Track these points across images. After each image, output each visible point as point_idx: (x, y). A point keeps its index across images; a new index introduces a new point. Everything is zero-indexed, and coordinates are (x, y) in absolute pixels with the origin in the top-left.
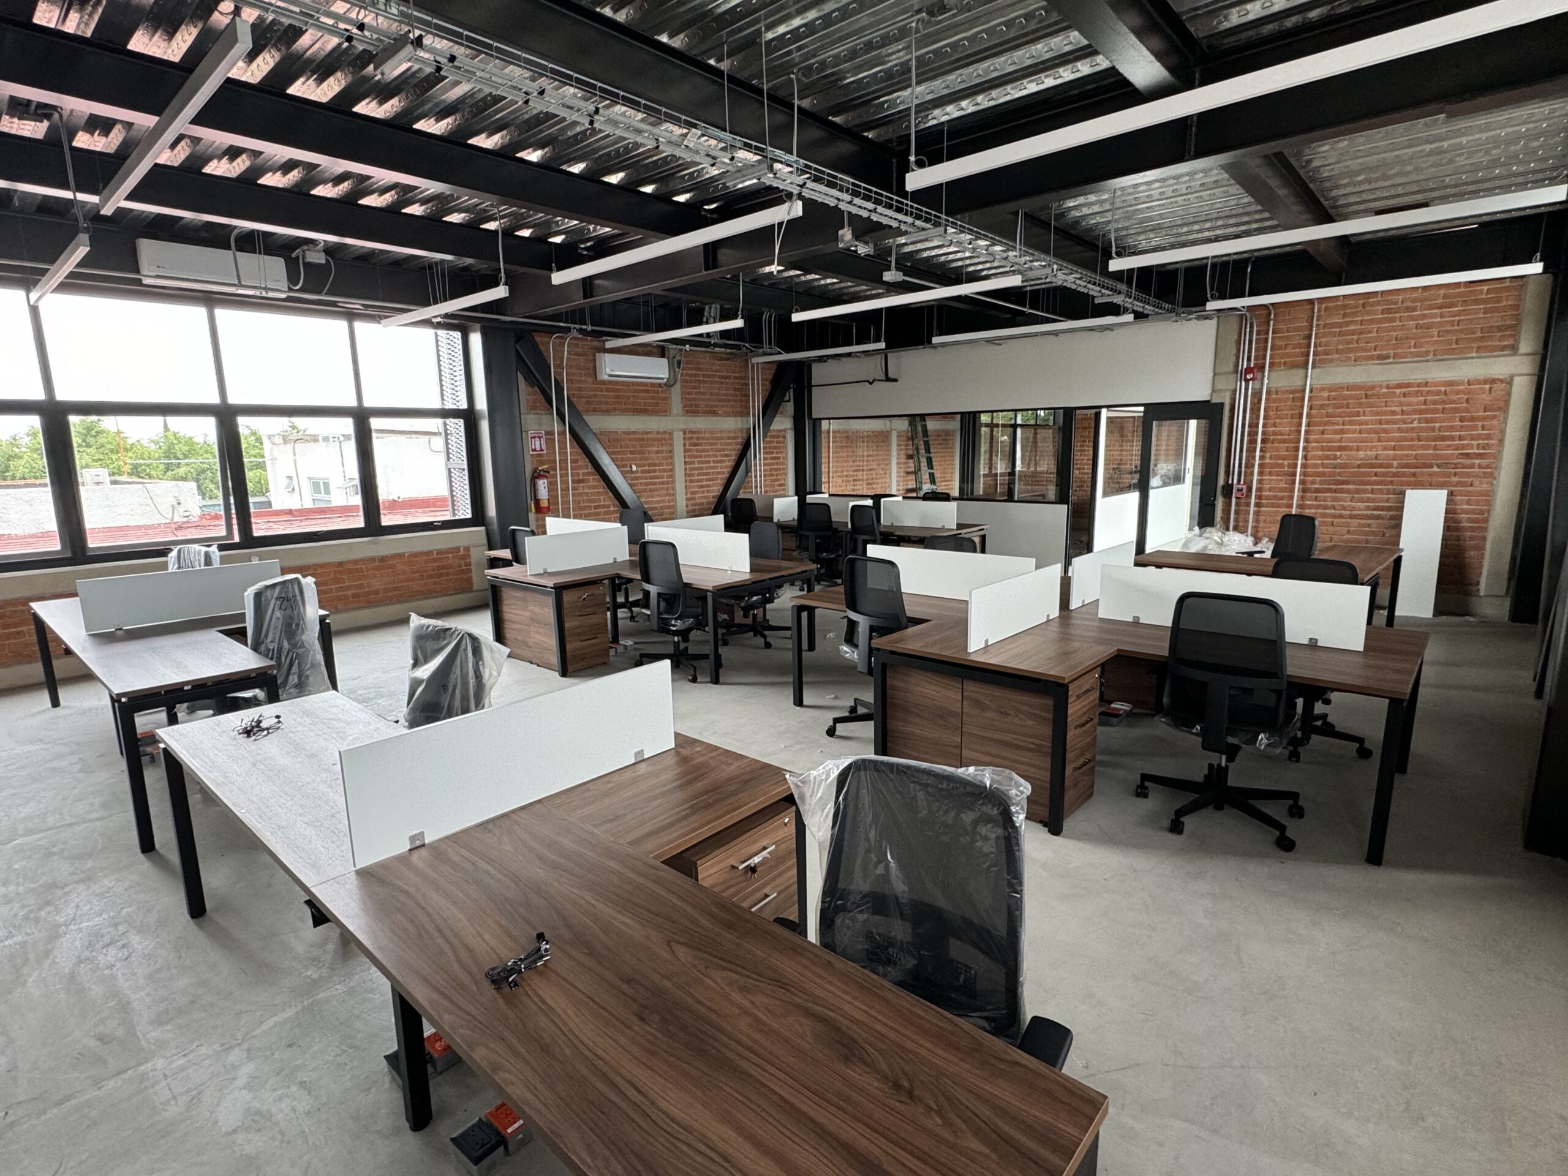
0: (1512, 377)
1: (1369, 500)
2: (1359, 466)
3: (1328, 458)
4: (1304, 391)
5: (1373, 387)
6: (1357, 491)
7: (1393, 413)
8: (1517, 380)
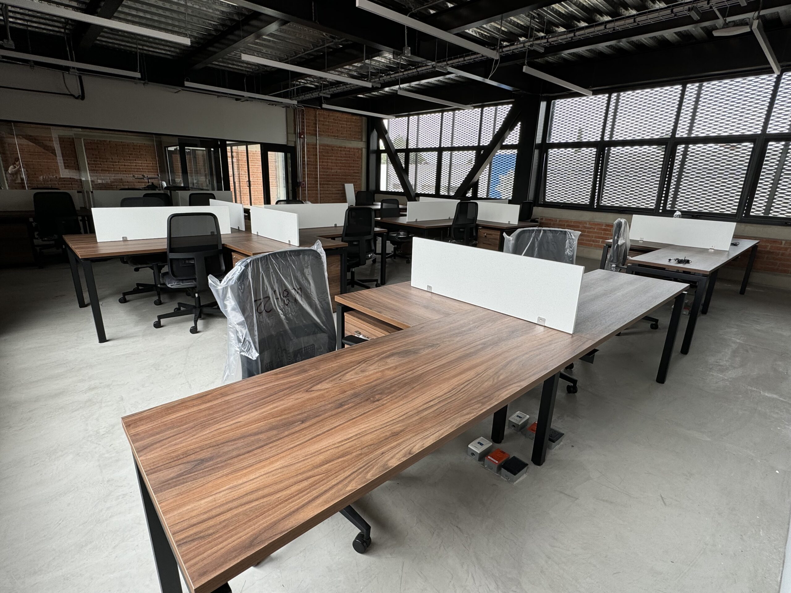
0: (362, 148)
1: (336, 188)
2: (333, 175)
3: (324, 172)
4: (316, 145)
5: (334, 147)
6: (333, 184)
7: (339, 157)
8: (363, 149)
